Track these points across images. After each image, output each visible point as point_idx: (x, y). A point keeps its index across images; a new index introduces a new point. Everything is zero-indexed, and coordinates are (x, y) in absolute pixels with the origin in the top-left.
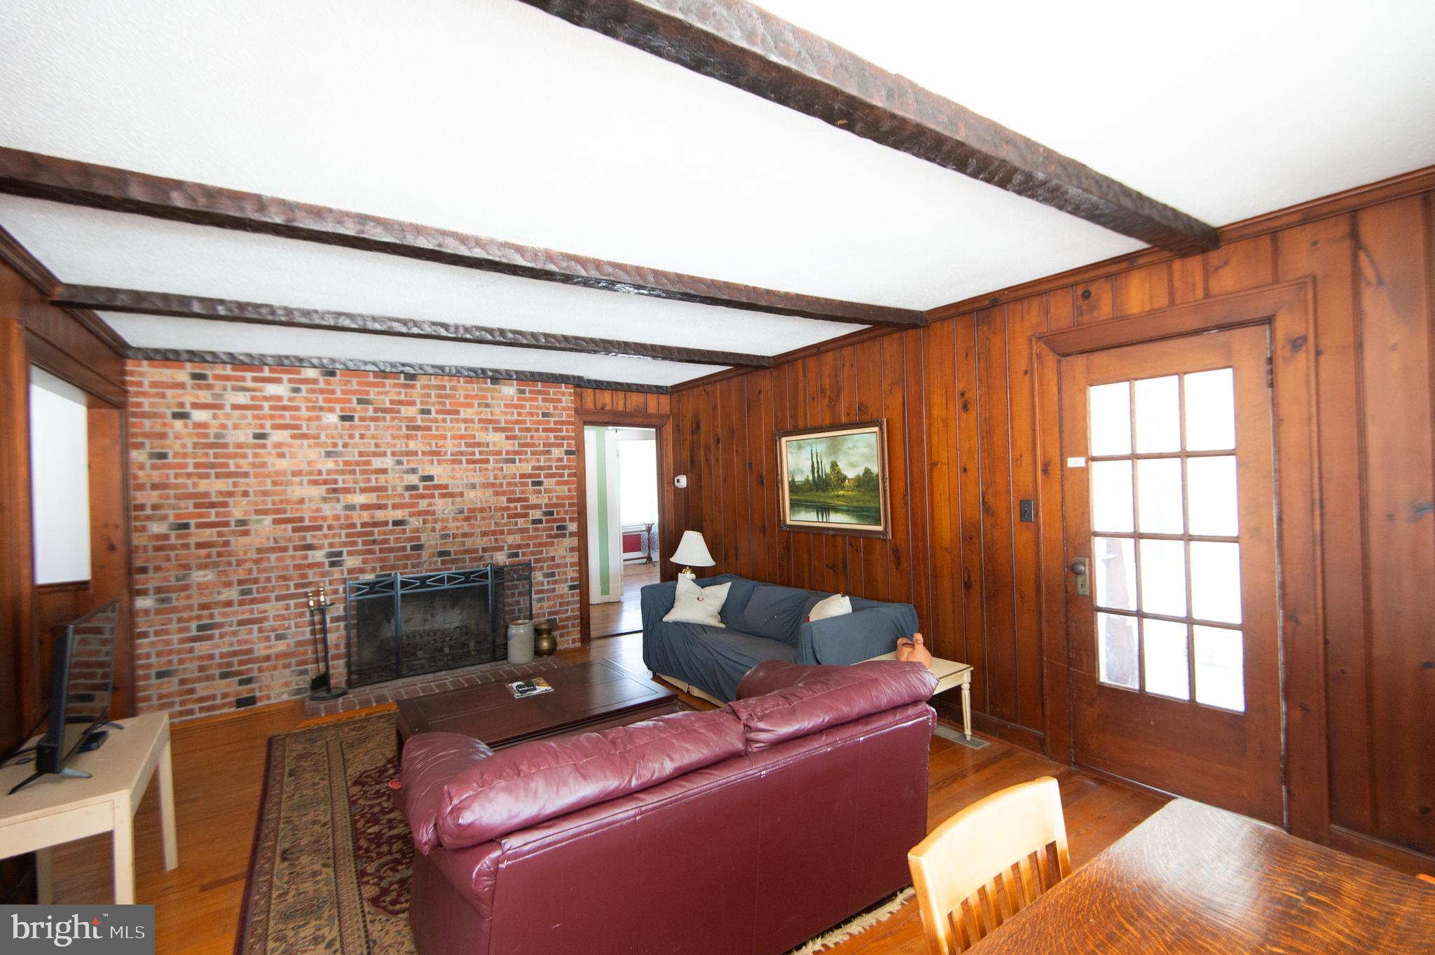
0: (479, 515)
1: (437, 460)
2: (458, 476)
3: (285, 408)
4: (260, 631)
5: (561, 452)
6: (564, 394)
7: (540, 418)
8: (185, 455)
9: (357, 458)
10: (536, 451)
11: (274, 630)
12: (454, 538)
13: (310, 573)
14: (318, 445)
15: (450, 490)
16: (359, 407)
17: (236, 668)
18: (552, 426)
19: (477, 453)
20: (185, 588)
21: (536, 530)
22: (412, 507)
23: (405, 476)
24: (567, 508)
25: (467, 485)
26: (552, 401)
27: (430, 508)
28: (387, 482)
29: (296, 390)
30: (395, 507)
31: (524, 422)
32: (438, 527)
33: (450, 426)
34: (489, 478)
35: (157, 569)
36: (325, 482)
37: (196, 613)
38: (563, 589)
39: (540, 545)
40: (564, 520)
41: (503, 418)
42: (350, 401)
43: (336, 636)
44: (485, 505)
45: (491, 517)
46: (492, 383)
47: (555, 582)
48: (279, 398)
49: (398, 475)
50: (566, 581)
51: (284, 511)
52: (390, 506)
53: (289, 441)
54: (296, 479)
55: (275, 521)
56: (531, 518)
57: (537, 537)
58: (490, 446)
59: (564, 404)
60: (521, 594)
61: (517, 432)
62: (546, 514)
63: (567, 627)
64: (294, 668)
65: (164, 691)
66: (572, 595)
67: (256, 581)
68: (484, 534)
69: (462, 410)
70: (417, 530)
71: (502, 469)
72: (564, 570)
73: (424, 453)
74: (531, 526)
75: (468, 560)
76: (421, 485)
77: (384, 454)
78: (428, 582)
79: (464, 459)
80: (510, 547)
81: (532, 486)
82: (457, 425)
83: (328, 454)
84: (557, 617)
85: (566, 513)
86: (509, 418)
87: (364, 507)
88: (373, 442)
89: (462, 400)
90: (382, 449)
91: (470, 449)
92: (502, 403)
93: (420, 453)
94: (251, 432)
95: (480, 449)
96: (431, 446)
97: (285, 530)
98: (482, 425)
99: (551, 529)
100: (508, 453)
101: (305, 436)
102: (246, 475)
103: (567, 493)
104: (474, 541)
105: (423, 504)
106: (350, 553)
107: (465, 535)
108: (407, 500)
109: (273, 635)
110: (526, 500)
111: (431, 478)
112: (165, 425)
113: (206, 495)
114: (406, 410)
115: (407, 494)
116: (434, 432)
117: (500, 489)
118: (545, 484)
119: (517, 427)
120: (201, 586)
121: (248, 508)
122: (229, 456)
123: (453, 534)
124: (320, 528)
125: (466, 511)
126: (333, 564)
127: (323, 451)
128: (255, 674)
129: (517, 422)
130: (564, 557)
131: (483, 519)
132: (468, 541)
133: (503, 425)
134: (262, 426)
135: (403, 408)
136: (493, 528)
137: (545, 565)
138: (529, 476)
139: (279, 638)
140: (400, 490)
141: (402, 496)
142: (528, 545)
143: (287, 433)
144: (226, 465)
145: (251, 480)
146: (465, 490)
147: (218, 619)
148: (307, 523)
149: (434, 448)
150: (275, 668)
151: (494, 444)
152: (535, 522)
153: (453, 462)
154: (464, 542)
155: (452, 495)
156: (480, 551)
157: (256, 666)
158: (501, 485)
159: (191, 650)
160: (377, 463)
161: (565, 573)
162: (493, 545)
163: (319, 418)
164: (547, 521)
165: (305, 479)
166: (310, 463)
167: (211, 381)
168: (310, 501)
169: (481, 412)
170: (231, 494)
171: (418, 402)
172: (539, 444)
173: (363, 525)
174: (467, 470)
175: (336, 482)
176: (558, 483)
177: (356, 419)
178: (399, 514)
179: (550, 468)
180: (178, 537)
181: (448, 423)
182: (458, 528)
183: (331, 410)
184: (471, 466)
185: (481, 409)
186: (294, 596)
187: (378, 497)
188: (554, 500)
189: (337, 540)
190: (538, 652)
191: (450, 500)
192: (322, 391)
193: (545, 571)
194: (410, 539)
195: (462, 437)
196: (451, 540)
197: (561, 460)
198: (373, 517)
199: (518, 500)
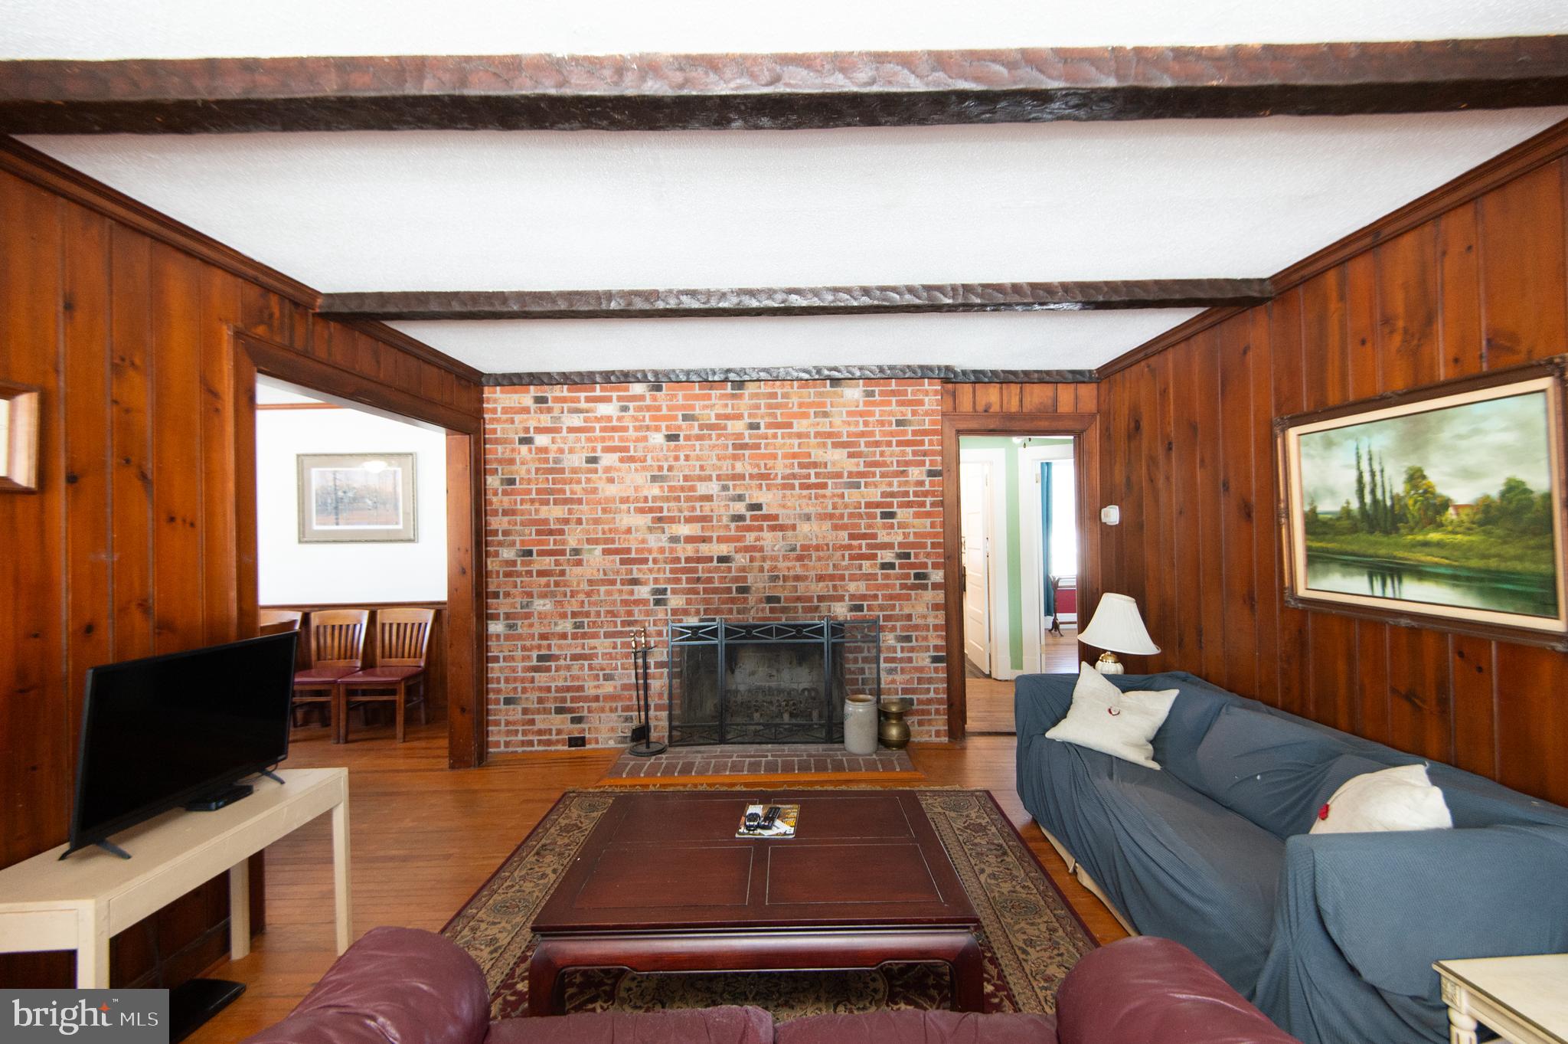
0: (814, 555)
1: (767, 485)
2: (789, 504)
3: (614, 429)
4: (591, 668)
5: (921, 472)
6: (927, 393)
7: (894, 427)
8: (529, 481)
9: (681, 483)
10: (888, 472)
11: (602, 669)
12: (784, 581)
13: (636, 610)
14: (644, 469)
15: (780, 522)
16: (684, 424)
17: (568, 704)
18: (909, 437)
19: (813, 476)
20: (528, 616)
21: (886, 577)
22: (738, 541)
23: (731, 504)
24: (929, 549)
25: (800, 515)
26: (910, 403)
27: (758, 543)
28: (712, 511)
29: (625, 409)
30: (720, 540)
31: (872, 434)
32: (767, 565)
33: (783, 444)
34: (826, 507)
35: (507, 595)
36: (651, 510)
37: (536, 642)
38: (923, 659)
39: (891, 597)
40: (924, 565)
41: (844, 430)
42: (675, 418)
43: (659, 684)
44: (821, 542)
45: (829, 558)
46: (831, 386)
47: (912, 650)
48: (609, 418)
49: (723, 503)
50: (927, 649)
51: (613, 541)
52: (715, 539)
53: (618, 464)
54: (624, 507)
55: (606, 552)
56: (879, 561)
57: (887, 586)
58: (829, 466)
59: (927, 407)
60: (865, 660)
61: (863, 448)
62: (899, 556)
63: (929, 712)
64: (620, 713)
65: (511, 718)
66: (936, 670)
67: (587, 614)
68: (820, 578)
69: (795, 422)
70: (743, 569)
71: (842, 496)
72: (924, 633)
73: (752, 476)
74: (880, 572)
75: (800, 610)
76: (748, 514)
77: (709, 478)
78: (754, 632)
79: (797, 483)
80: (852, 597)
81: (882, 518)
82: (788, 441)
83: (654, 479)
84: (915, 697)
85: (928, 555)
86: (852, 429)
87: (690, 539)
88: (698, 464)
89: (796, 409)
90: (707, 473)
91: (804, 470)
92: (844, 410)
93: (747, 476)
94: (585, 455)
95: (817, 470)
96: (759, 468)
97: (613, 561)
98: (818, 440)
99: (907, 576)
100: (851, 474)
101: (632, 459)
102: (580, 501)
103: (929, 529)
104: (807, 587)
105: (750, 538)
106: (674, 592)
107: (797, 578)
108: (733, 533)
109: (601, 673)
110: (874, 536)
111: (757, 507)
112: (513, 450)
113: (546, 521)
114: (733, 425)
115: (733, 525)
116: (763, 451)
117: (841, 522)
118: (899, 516)
119: (862, 441)
120: (542, 616)
121: (580, 536)
122: (564, 482)
123: (784, 576)
124: (645, 561)
125: (798, 548)
126: (658, 602)
127: (649, 475)
128: (585, 713)
129: (863, 434)
130: (925, 617)
131: (819, 559)
132: (801, 585)
133: (845, 439)
134: (594, 450)
135: (729, 423)
136: (831, 571)
137: (898, 624)
138: (878, 505)
139: (608, 678)
140: (725, 520)
141: (727, 527)
142: (875, 597)
143: (616, 456)
144: (563, 491)
145: (584, 507)
146: (797, 522)
147: (555, 651)
148: (633, 555)
149: (763, 471)
150: (603, 710)
151: (834, 464)
152: (886, 566)
153: (784, 487)
154: (796, 586)
155: (782, 528)
156: (815, 600)
157: (586, 705)
158: (842, 516)
159: (532, 680)
160: (702, 489)
161: (926, 639)
162: (831, 593)
163: (645, 439)
164: (902, 566)
165: (632, 506)
166: (637, 488)
167: (550, 404)
168: (637, 530)
169: (818, 424)
170: (566, 521)
171: (746, 416)
172: (892, 463)
173: (688, 560)
174: (800, 497)
175: (661, 509)
176: (917, 515)
177: (681, 438)
178: (724, 549)
179: (906, 494)
180: (523, 563)
181: (779, 440)
182: (789, 569)
183: (657, 429)
184: (805, 492)
185: (818, 420)
186: (621, 634)
187: (703, 528)
188: (911, 539)
189: (661, 576)
190: (882, 741)
191: (780, 534)
192: (648, 408)
193: (898, 633)
194: (736, 579)
195: (794, 456)
196: (781, 583)
197: (921, 483)
198: (697, 551)
199: (864, 536)
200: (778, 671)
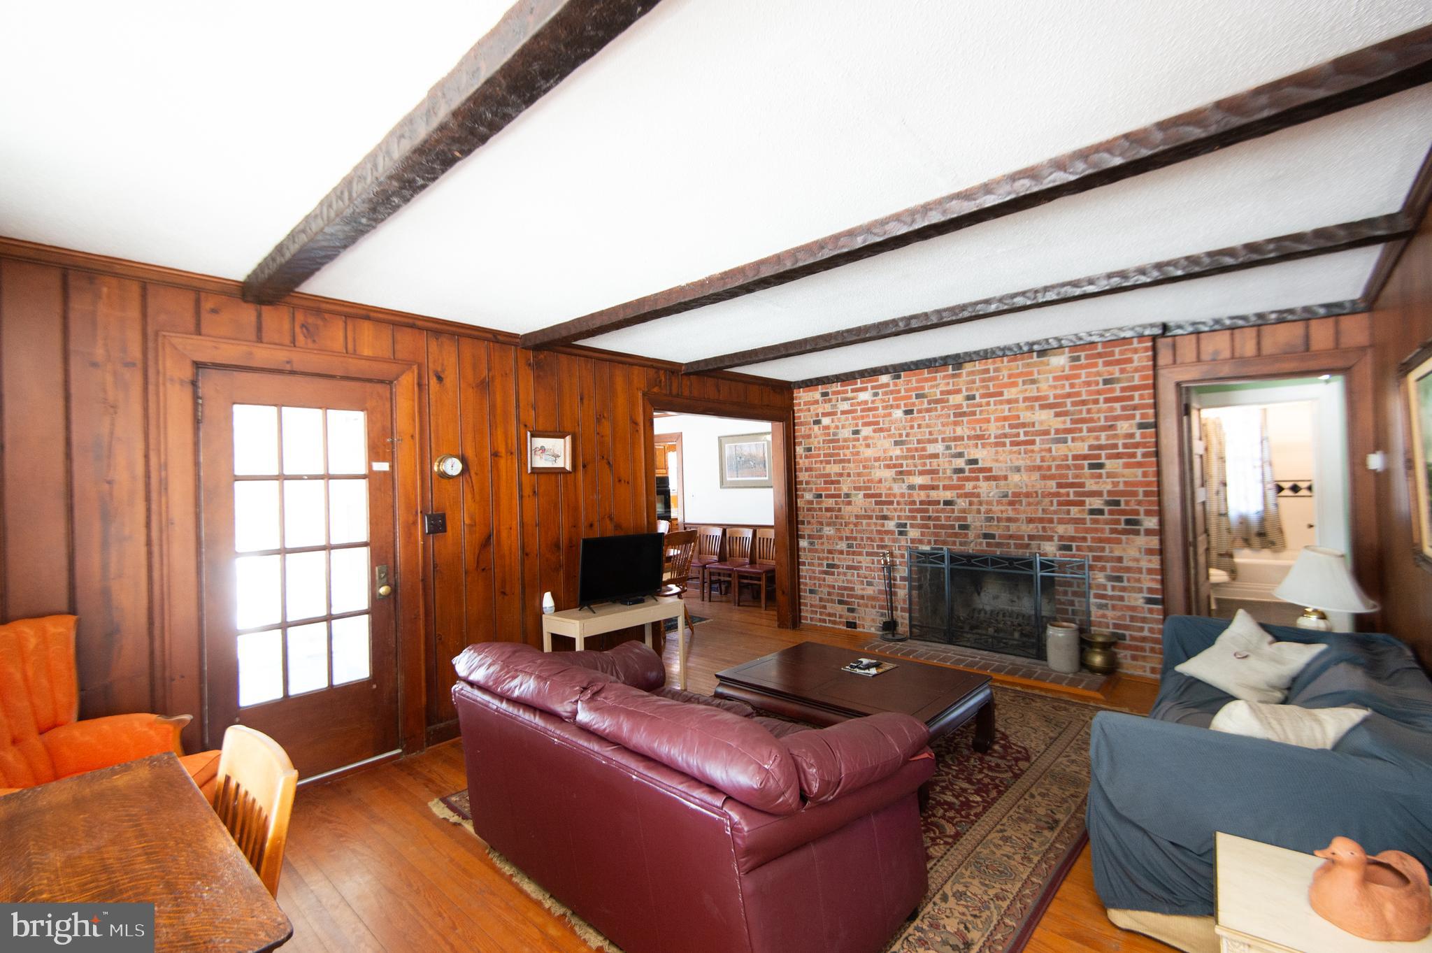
0: (1024, 501)
1: (982, 444)
2: (1001, 458)
3: (870, 409)
4: (858, 576)
5: (1131, 426)
6: (1136, 351)
7: (1101, 386)
8: (819, 449)
9: (916, 445)
10: (1095, 427)
11: (866, 578)
12: (998, 521)
13: (886, 537)
14: (889, 436)
15: (994, 474)
16: (917, 401)
17: (846, 599)
18: (1118, 394)
19: (1022, 434)
20: (821, 537)
21: (1095, 521)
22: (959, 489)
23: (953, 460)
24: (1141, 497)
25: (1011, 468)
26: (1118, 362)
27: (975, 490)
28: (939, 466)
29: (876, 394)
30: (946, 488)
31: (1078, 394)
32: (983, 509)
33: (995, 409)
34: (1035, 460)
35: (809, 523)
36: (895, 466)
37: (826, 555)
38: (1137, 600)
39: (1101, 540)
40: (1137, 513)
41: (1051, 393)
42: (910, 397)
43: (902, 593)
44: (1030, 490)
45: (1038, 503)
46: (1038, 357)
47: (1124, 589)
48: (866, 402)
49: (947, 459)
50: (1140, 590)
51: (869, 488)
52: (941, 487)
53: (872, 434)
54: (877, 464)
55: (866, 496)
56: (1088, 507)
57: (1096, 530)
58: (1036, 425)
59: (1136, 364)
60: (1075, 594)
61: (1069, 407)
62: (1108, 503)
63: (1143, 649)
64: (877, 610)
65: (813, 603)
66: (1151, 611)
67: (855, 539)
68: (1030, 521)
69: (1005, 391)
70: (964, 511)
71: (1050, 450)
72: (1137, 576)
73: (969, 438)
74: (1088, 517)
75: (1013, 547)
76: (967, 468)
77: (936, 441)
78: (973, 561)
79: (1008, 441)
80: (1061, 538)
81: (1090, 469)
82: (999, 407)
83: (896, 443)
84: (1127, 633)
85: (1139, 503)
86: (1059, 392)
87: (922, 487)
88: (927, 430)
89: (1006, 380)
90: (934, 436)
91: (1014, 430)
92: (1051, 376)
93: (966, 437)
94: (851, 429)
95: (1025, 429)
96: (975, 430)
97: (871, 502)
98: (1027, 404)
99: (1117, 522)
100: (1057, 432)
101: (881, 430)
102: (849, 461)
103: (1140, 478)
104: (1019, 527)
105: (969, 486)
106: (912, 526)
107: (1009, 520)
108: (955, 482)
109: (865, 580)
110: (1082, 485)
111: (975, 462)
112: (810, 429)
113: (829, 475)
114: (954, 398)
115: (955, 476)
116: (978, 416)
117: (1048, 473)
118: (1107, 467)
119: (1069, 401)
120: (829, 538)
121: (850, 485)
122: (839, 448)
123: (997, 517)
124: (891, 503)
125: (1010, 495)
126: (901, 533)
127: (892, 440)
128: (856, 607)
129: (1069, 395)
130: (1137, 560)
131: (1029, 504)
132: (1013, 526)
133: (1051, 400)
134: (857, 425)
135: (951, 397)
136: (1040, 515)
137: (1108, 565)
138: (1085, 457)
139: (869, 584)
140: (949, 473)
141: (951, 478)
142: (1084, 539)
143: (871, 428)
144: (838, 455)
145: (852, 465)
146: (1009, 474)
147: (836, 562)
148: (883, 499)
149: (978, 432)
150: (867, 607)
151: (1041, 423)
152: (1092, 512)
153: (997, 444)
154: (1008, 527)
155: (995, 478)
156: (1026, 539)
157: (856, 601)
158: (1049, 468)
159: (824, 580)
160: (931, 449)
161: (1139, 580)
162: (1041, 533)
163: (890, 415)
164: (1111, 512)
165: (882, 463)
166: (885, 451)
167: (830, 396)
168: (885, 481)
169: (1026, 390)
170: (841, 475)
171: (964, 390)
172: (1099, 418)
173: (922, 503)
174: (1011, 452)
175: (901, 466)
176: (1127, 466)
177: (915, 412)
178: (948, 495)
179: (1115, 446)
180: (818, 503)
181: (992, 407)
182: (1002, 512)
183: (898, 407)
184: (1015, 448)
185: (1026, 387)
186: (877, 554)
187: (932, 478)
188: (1121, 487)
189: (903, 514)
191: (994, 483)
192: (892, 392)
193: (1109, 572)
194: (958, 519)
195: (1005, 419)
196: (995, 523)
197: (1132, 436)
198: (928, 496)
199: (1072, 485)
200: (1018, 598)
